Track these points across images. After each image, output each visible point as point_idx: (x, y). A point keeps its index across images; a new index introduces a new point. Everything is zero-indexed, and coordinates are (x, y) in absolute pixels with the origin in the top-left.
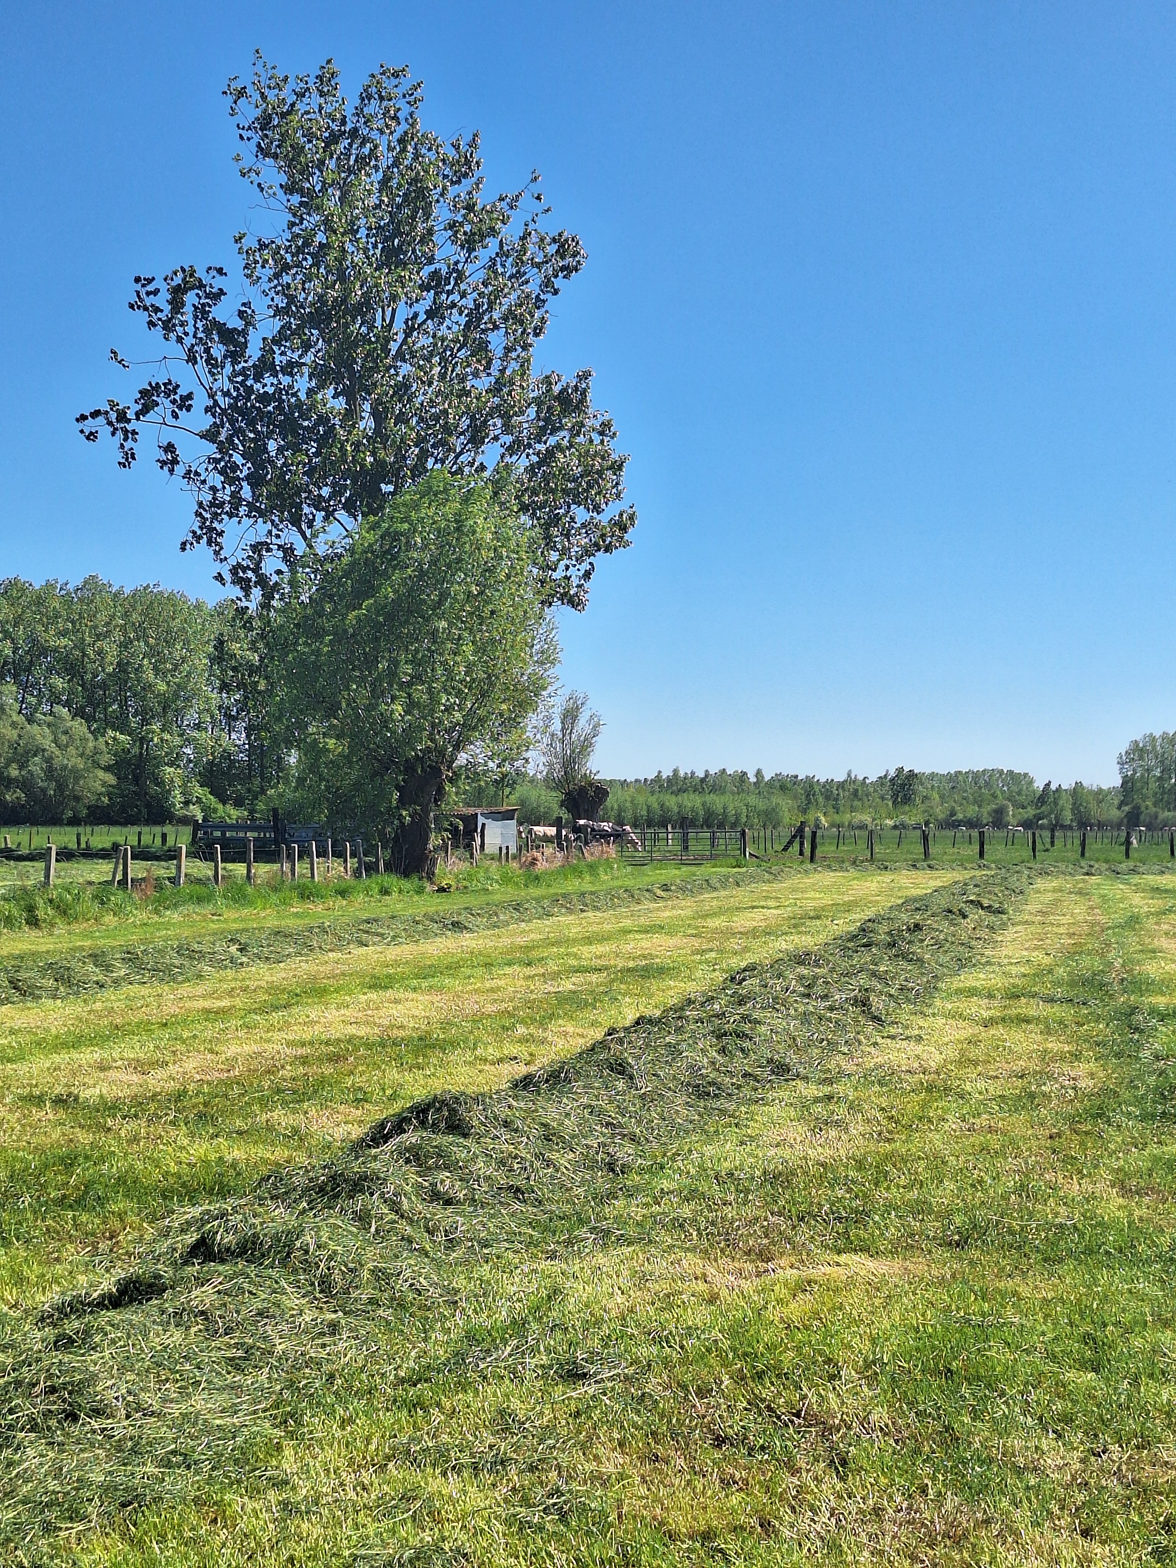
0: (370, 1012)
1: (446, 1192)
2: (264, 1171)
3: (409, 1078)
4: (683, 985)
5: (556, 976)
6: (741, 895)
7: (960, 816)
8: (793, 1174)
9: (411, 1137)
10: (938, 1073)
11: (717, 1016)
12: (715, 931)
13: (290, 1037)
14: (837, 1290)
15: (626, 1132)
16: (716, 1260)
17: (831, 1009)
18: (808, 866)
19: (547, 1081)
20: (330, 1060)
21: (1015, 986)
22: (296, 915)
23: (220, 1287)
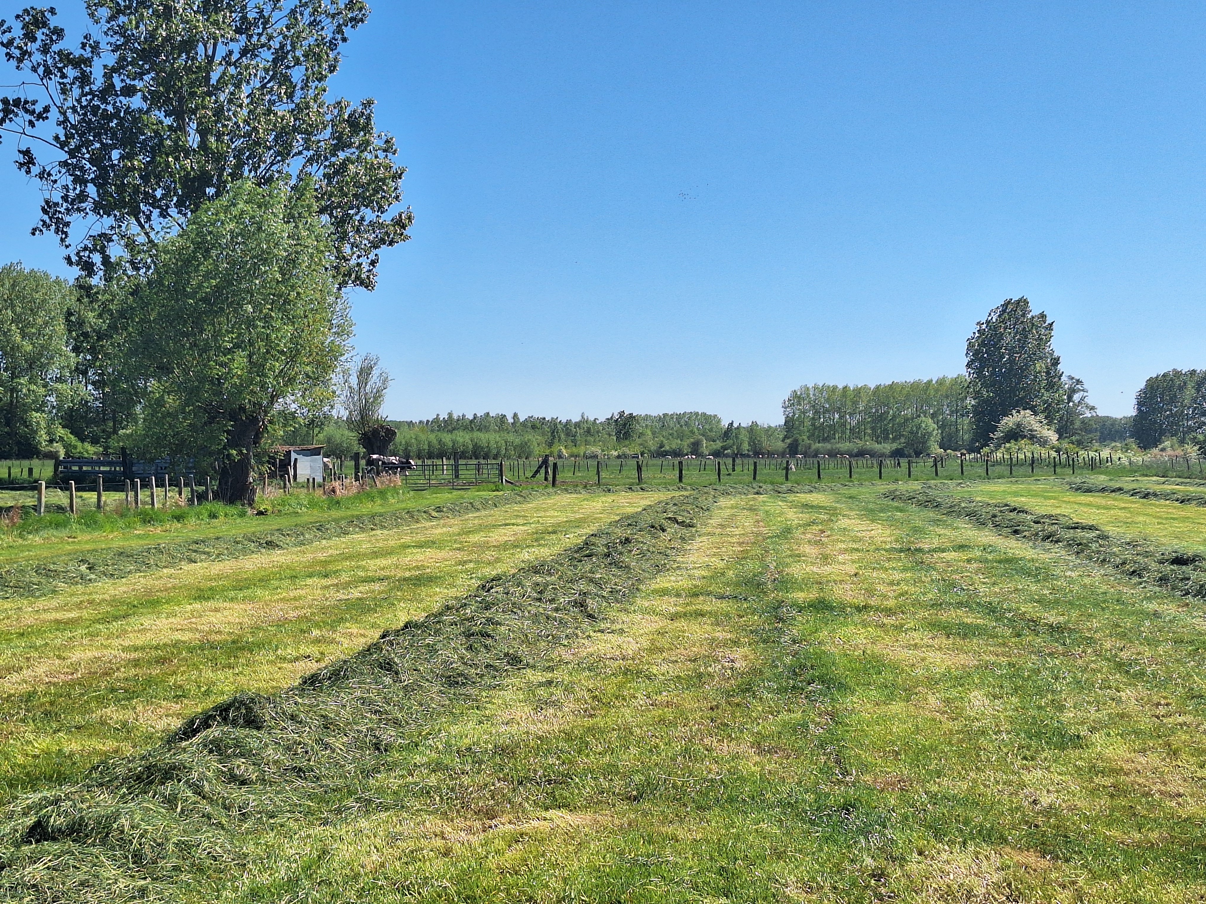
0: (194, 620)
1: (242, 775)
2: (96, 760)
3: (220, 675)
4: (446, 591)
5: (347, 585)
6: (497, 514)
7: (667, 448)
8: (518, 746)
9: (214, 732)
10: (633, 659)
11: (467, 619)
12: (475, 545)
13: (126, 643)
14: (542, 841)
15: (390, 717)
16: (452, 821)
17: (557, 610)
18: (551, 490)
19: (330, 678)
20: (157, 662)
21: (696, 586)
22: (139, 537)
23: (50, 864)
